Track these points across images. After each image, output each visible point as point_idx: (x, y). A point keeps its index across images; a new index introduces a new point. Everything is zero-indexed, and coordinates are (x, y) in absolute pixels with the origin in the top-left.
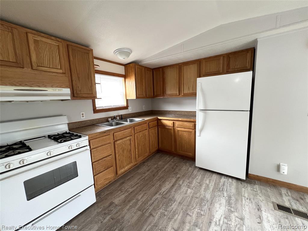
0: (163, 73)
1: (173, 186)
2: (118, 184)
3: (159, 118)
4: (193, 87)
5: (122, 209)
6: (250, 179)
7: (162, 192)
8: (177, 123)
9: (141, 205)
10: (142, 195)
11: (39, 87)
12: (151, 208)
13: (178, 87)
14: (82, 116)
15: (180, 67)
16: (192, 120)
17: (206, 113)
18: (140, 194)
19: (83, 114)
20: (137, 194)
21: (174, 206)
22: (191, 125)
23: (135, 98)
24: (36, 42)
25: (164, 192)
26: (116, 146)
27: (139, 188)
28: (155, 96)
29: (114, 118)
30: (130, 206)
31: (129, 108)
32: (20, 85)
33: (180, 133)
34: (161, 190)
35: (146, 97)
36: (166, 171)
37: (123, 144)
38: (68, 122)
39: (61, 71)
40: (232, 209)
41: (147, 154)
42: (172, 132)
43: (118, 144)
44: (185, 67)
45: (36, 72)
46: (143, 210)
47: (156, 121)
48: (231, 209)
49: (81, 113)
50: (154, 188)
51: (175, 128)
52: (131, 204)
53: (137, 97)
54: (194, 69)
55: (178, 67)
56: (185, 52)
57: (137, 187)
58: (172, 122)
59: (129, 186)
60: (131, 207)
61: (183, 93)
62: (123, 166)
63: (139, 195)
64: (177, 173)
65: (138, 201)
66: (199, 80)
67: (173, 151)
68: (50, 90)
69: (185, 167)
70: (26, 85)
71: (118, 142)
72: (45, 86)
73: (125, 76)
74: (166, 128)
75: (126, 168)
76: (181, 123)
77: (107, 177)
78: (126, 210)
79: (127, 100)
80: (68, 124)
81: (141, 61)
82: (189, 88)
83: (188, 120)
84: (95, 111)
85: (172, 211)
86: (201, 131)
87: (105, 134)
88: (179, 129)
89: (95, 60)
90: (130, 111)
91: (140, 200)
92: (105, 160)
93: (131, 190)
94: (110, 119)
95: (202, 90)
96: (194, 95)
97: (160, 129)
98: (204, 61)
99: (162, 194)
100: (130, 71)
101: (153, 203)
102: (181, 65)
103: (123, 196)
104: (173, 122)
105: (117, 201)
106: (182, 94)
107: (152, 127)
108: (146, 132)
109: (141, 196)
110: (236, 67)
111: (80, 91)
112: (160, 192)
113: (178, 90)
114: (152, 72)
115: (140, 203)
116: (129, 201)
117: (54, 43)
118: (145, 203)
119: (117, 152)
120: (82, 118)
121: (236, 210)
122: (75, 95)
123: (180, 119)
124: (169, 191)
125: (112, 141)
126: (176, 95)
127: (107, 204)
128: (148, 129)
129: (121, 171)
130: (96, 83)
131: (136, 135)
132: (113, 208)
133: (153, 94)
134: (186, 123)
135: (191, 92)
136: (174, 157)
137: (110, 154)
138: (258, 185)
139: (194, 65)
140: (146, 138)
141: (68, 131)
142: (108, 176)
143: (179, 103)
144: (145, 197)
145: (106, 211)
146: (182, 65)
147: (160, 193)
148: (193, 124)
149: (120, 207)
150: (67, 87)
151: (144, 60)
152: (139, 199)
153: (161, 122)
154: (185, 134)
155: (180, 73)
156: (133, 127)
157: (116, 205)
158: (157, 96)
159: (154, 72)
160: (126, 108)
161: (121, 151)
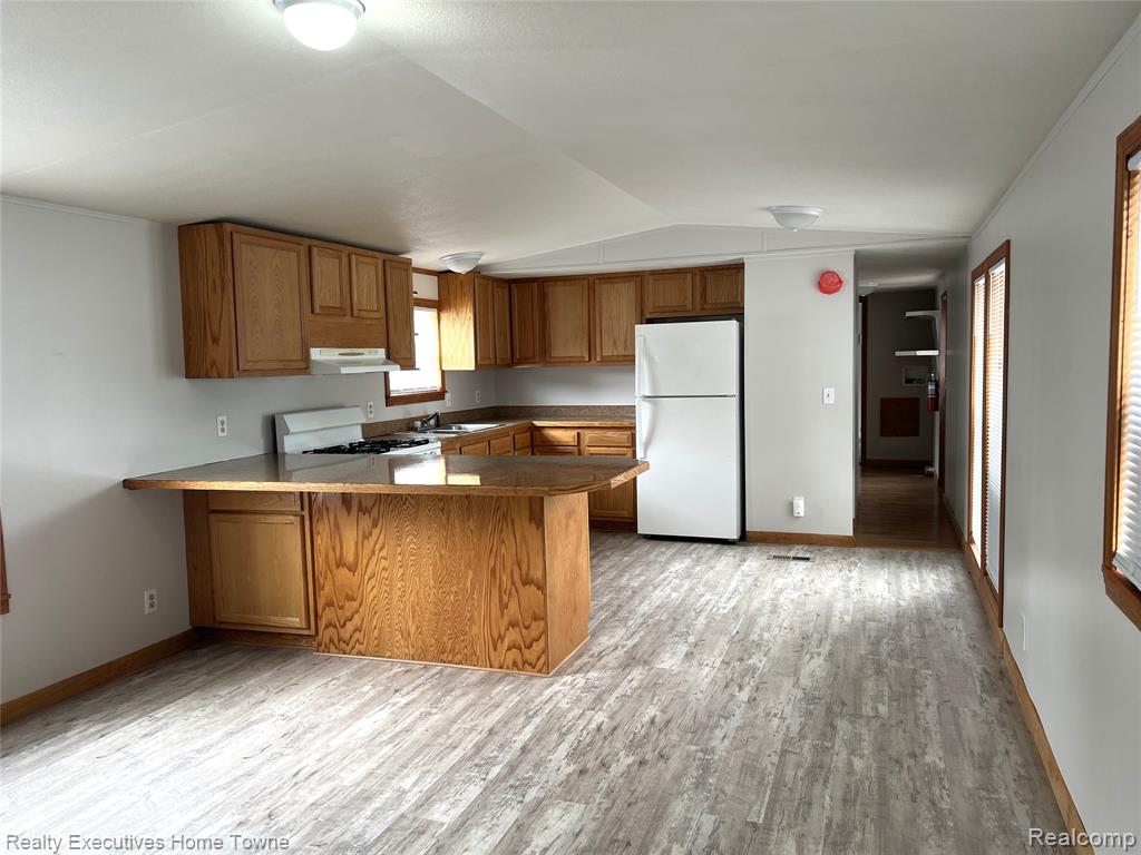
0: (543, 297)
3: (537, 423)
4: (626, 341)
8: (588, 435)
13: (586, 340)
15: (592, 285)
16: (626, 424)
17: (655, 404)
22: (623, 436)
23: (473, 369)
28: (515, 361)
31: (447, 396)
35: (495, 365)
44: (605, 287)
47: (529, 434)
49: (369, 405)
51: (582, 448)
53: (478, 366)
54: (626, 292)
55: (585, 282)
56: (607, 263)
58: (574, 433)
61: (602, 356)
66: (642, 331)
68: (366, 353)
73: (439, 305)
74: (558, 452)
76: (598, 433)
80: (363, 425)
82: (615, 343)
83: (617, 424)
84: (389, 400)
86: (647, 445)
88: (593, 450)
90: (450, 404)
94: (418, 424)
95: (648, 354)
96: (628, 361)
98: (651, 277)
102: (594, 281)
104: (578, 434)
106: (598, 359)
110: (718, 301)
113: (585, 345)
114: (506, 291)
123: (597, 424)
126: (581, 361)
128: (512, 451)
133: (509, 356)
134: (610, 434)
135: (622, 353)
139: (626, 284)
143: (585, 384)
146: (597, 281)
148: (629, 432)
153: (542, 434)
155: (591, 302)
156: (488, 439)
158: (522, 361)
159: (515, 292)
160: (442, 395)
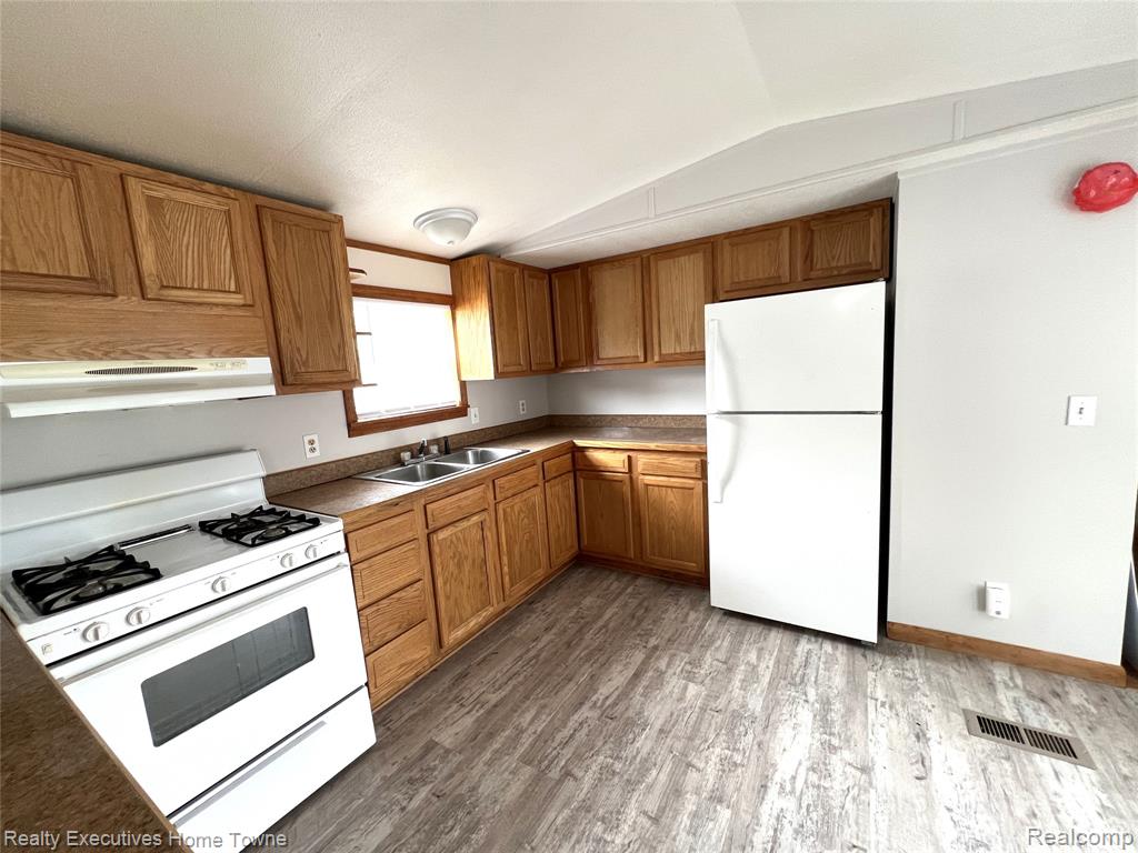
0: (588, 286)
1: (637, 676)
2: (447, 680)
3: (580, 443)
4: (692, 334)
5: (469, 762)
6: (893, 638)
7: (602, 698)
8: (642, 461)
9: (532, 746)
10: (533, 712)
11: (168, 356)
12: (568, 752)
13: (640, 334)
14: (308, 447)
15: (645, 263)
16: (693, 447)
17: (738, 424)
18: (528, 709)
19: (312, 442)
20: (516, 711)
21: (644, 743)
22: (690, 464)
23: (492, 377)
24: (154, 205)
25: (607, 698)
26: (436, 549)
27: (521, 689)
28: (560, 365)
29: (420, 450)
30: (497, 751)
31: (472, 411)
32: (107, 355)
33: (654, 492)
34: (595, 691)
35: (530, 371)
36: (611, 625)
37: (458, 539)
38: (264, 473)
39: (237, 299)
40: (835, 742)
41: (540, 573)
42: (627, 489)
43: (440, 543)
44: (662, 264)
45: (157, 308)
46: (540, 762)
47: (569, 455)
48: (830, 740)
49: (307, 439)
50: (572, 685)
51: (634, 477)
52: (496, 746)
53: (498, 374)
54: (692, 268)
55: (638, 261)
56: (660, 215)
57: (515, 687)
58: (624, 456)
59: (487, 685)
60: (497, 755)
61: (660, 354)
62: (461, 618)
63: (523, 712)
64: (648, 634)
65: (522, 732)
66: (713, 312)
67: (633, 557)
68: (205, 368)
69: (674, 612)
70: (126, 354)
71: (442, 535)
72: (188, 355)
73: (453, 301)
74: (605, 479)
75: (472, 624)
76: (654, 458)
77: (409, 658)
78: (481, 764)
79: (463, 385)
80: (263, 478)
81: (508, 247)
82: (678, 337)
83: (680, 446)
84: (355, 428)
85: (638, 759)
86: (725, 482)
87: (397, 510)
88: (649, 479)
89: (350, 250)
90: (474, 421)
91: (527, 729)
92: (399, 599)
93: (494, 698)
94: (406, 456)
95: (723, 345)
96: (696, 359)
97: (582, 480)
98: (727, 242)
99: (602, 706)
100: (472, 281)
101: (572, 736)
102: (648, 257)
103: (469, 721)
104: (629, 457)
105: (446, 738)
106: (656, 358)
107: (555, 475)
108: (536, 496)
109: (528, 717)
110: (834, 264)
111: (305, 363)
112: (594, 698)
113: (640, 342)
114: (546, 281)
115: (527, 740)
116: (491, 736)
117: (211, 202)
118: (543, 738)
119: (438, 569)
120: (309, 455)
121: (848, 741)
122: (286, 380)
123: (652, 446)
124: (625, 693)
125: (421, 532)
126: (634, 362)
127: (415, 751)
128: (541, 484)
129: (453, 636)
130: (357, 330)
131: (501, 506)
132: (437, 762)
133: (552, 360)
134: (672, 460)
135: (687, 350)
136: (637, 576)
137: (417, 576)
138: (919, 657)
139: (692, 257)
140: (534, 518)
141: (267, 506)
142: (414, 652)
143: (644, 389)
144: (545, 719)
145: (415, 773)
146: (652, 257)
147: (595, 703)
148: (698, 459)
149: (460, 758)
150: (259, 353)
151: (519, 242)
152: (525, 725)
153: (585, 457)
154: (672, 498)
155: (646, 286)
156: (492, 479)
157: (447, 751)
158: (569, 364)
159: (556, 282)
160: (460, 411)
161: (452, 567)
